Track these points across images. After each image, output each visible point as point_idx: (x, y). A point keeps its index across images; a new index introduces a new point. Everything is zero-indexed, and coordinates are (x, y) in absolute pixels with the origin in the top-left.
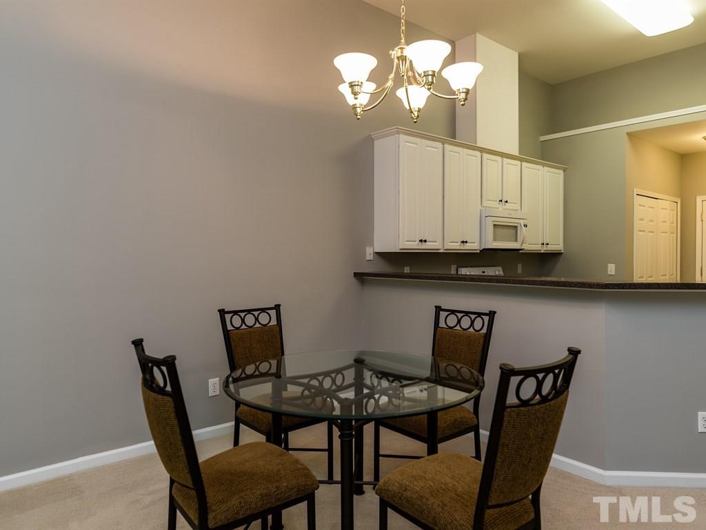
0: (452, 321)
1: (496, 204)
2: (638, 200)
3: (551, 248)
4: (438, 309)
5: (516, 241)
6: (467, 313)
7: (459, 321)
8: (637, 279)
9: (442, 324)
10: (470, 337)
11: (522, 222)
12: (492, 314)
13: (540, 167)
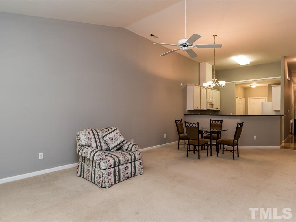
0: (214, 122)
1: (209, 100)
2: (237, 99)
3: (218, 109)
4: (211, 120)
5: (213, 108)
6: (217, 121)
7: (218, 122)
8: (237, 114)
9: (212, 123)
10: (218, 124)
11: (213, 103)
12: (222, 120)
13: (216, 91)
